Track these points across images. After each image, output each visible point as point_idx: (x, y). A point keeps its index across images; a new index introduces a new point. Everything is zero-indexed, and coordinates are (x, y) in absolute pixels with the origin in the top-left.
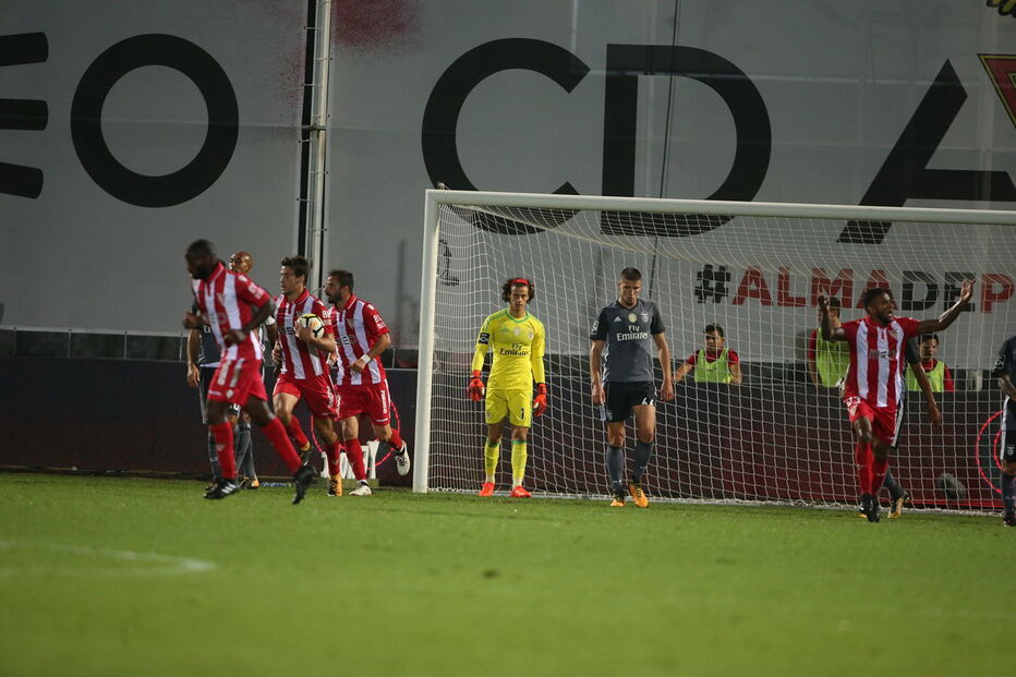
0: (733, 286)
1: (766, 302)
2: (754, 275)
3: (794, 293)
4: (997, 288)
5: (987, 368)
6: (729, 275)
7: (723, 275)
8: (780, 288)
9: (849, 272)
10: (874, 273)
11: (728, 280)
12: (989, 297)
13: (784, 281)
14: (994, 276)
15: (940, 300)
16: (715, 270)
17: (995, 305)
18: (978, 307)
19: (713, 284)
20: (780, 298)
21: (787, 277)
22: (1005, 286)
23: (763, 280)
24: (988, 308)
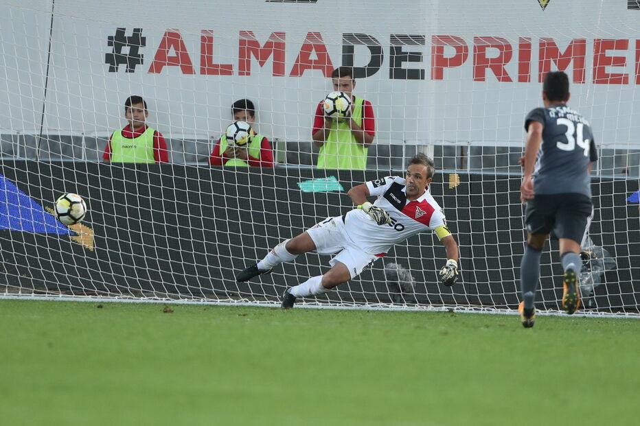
0: (148, 52)
1: (188, 69)
2: (172, 39)
3: (218, 59)
4: (450, 52)
5: (439, 144)
6: (144, 39)
7: (137, 39)
8: (203, 51)
9: (282, 35)
10: (310, 36)
11: (144, 44)
12: (441, 63)
13: (207, 44)
14: (446, 39)
15: (385, 67)
16: (129, 33)
17: (447, 71)
18: (428, 74)
19: (126, 50)
20: (203, 63)
21: (211, 39)
22: (459, 49)
23: (182, 42)
24: (439, 75)
